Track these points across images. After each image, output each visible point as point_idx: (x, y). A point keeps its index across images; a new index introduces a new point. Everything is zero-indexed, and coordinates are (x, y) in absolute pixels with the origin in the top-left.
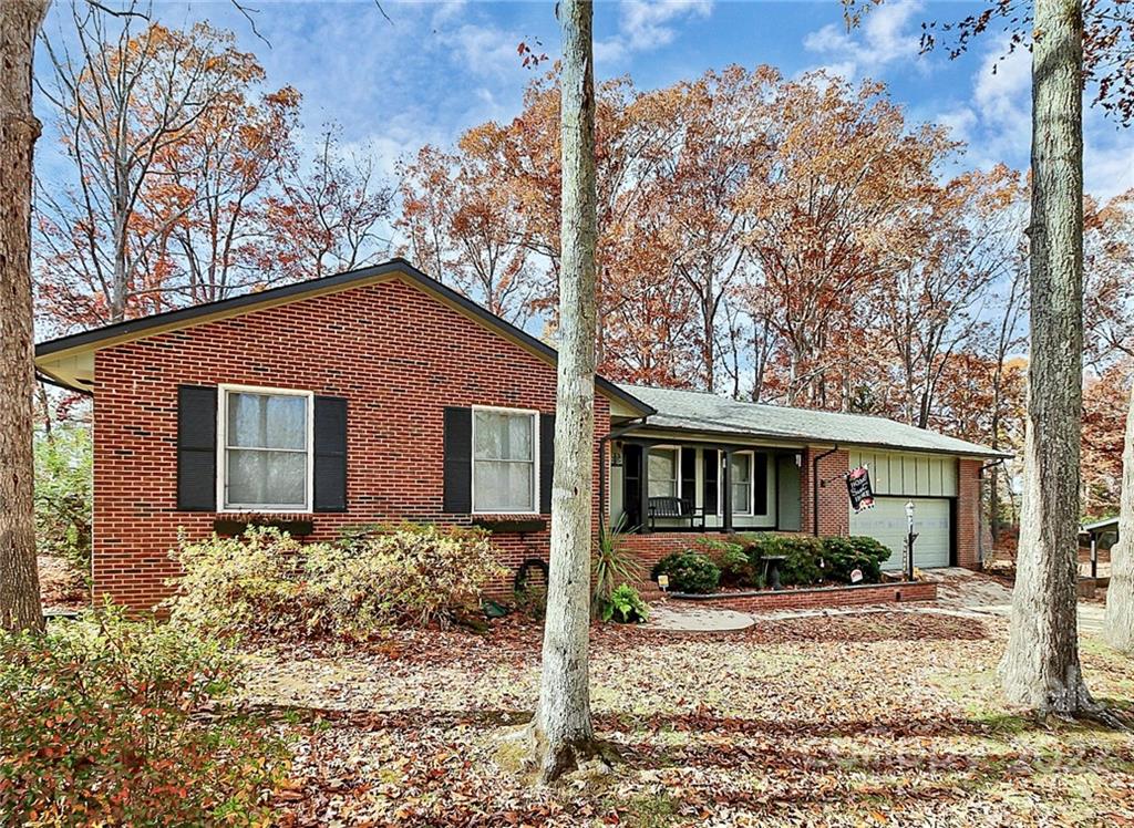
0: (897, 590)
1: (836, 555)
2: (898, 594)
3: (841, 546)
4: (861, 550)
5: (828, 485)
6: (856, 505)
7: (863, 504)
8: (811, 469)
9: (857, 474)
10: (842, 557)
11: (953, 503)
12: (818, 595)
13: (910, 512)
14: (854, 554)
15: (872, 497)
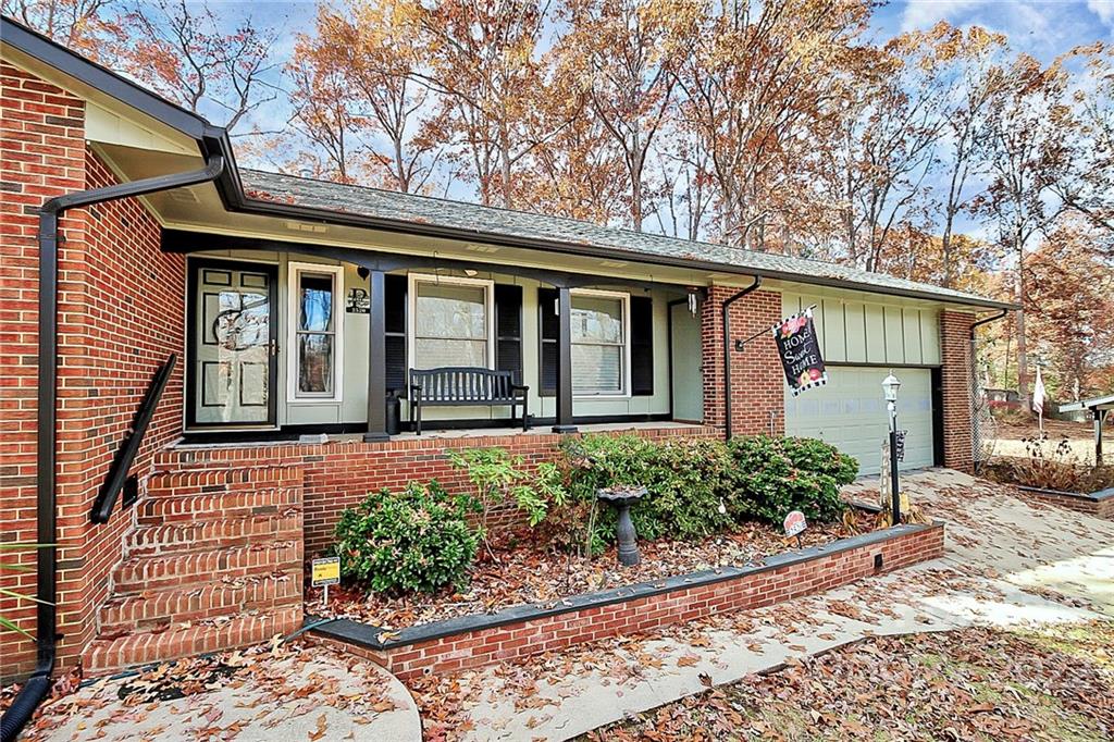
0: (875, 552)
1: (756, 477)
2: (878, 558)
3: (766, 459)
4: (802, 466)
5: (747, 347)
6: (793, 382)
7: (806, 379)
8: (718, 320)
9: (793, 327)
10: (766, 481)
11: (937, 374)
12: (706, 590)
13: (891, 393)
14: (790, 474)
15: (821, 366)
